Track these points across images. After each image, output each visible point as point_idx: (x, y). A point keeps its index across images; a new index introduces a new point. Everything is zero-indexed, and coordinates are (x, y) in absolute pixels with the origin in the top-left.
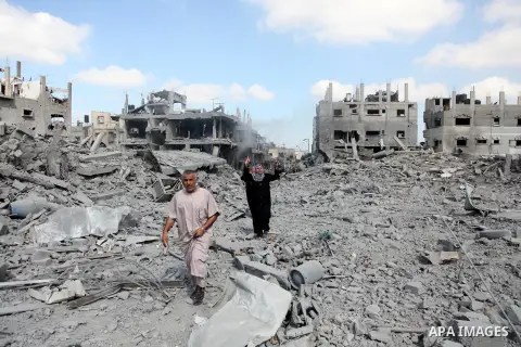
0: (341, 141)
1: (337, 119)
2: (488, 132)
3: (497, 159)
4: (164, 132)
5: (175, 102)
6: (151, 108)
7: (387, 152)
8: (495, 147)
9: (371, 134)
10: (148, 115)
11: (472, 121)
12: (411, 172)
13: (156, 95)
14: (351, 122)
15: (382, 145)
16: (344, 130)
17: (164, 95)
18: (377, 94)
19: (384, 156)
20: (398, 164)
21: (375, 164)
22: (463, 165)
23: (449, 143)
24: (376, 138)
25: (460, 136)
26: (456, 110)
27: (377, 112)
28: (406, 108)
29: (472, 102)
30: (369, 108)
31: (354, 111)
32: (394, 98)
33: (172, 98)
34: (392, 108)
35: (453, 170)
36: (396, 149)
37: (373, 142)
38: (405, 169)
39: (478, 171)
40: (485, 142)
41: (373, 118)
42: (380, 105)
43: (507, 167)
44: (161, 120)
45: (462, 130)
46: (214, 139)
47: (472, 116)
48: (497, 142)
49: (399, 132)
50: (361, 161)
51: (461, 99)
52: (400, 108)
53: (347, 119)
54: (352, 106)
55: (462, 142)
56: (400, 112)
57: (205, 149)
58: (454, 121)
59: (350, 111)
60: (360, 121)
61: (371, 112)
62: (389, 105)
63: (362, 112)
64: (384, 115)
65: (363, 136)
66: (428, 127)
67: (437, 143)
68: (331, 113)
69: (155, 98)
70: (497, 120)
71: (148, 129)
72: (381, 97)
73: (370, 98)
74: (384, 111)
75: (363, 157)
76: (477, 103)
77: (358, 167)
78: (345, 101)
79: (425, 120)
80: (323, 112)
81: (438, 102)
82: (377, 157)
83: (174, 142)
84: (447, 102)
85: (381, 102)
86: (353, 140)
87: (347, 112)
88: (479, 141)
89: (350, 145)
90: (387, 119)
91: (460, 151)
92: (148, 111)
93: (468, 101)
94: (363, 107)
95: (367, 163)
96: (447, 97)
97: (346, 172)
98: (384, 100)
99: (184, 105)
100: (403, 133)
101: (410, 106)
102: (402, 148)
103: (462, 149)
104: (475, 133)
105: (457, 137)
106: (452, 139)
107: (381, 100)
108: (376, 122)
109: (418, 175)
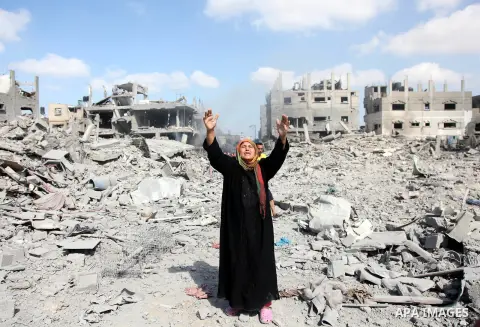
0: (291, 126)
1: (287, 107)
2: (421, 116)
3: (428, 140)
4: (130, 122)
5: (138, 93)
6: (116, 99)
7: (333, 135)
8: (427, 129)
9: (318, 119)
10: (112, 106)
11: (406, 106)
12: (357, 153)
13: (120, 88)
14: (300, 109)
15: (329, 130)
16: (294, 117)
17: (128, 87)
18: (322, 83)
19: (332, 139)
20: (346, 146)
21: (325, 146)
22: (402, 145)
23: (387, 128)
24: (322, 123)
25: (396, 120)
26: (392, 97)
27: (323, 99)
28: (349, 96)
29: (406, 90)
30: (316, 96)
31: (303, 99)
32: (338, 86)
33: (135, 89)
34: (336, 95)
35: (393, 150)
36: (342, 133)
37: (320, 127)
38: (352, 150)
39: (414, 150)
40: (417, 124)
41: (320, 105)
42: (325, 93)
43: (438, 146)
44: (125, 111)
45: (398, 115)
46: (177, 128)
47: (406, 101)
48: (427, 124)
49: (343, 118)
50: (313, 145)
51: (396, 87)
52: (344, 95)
53: (293, 106)
54: (300, 94)
55: (398, 126)
56: (344, 99)
57: (171, 136)
58: (391, 107)
59: (299, 99)
60: (308, 108)
61: (318, 100)
62: (333, 93)
63: (310, 99)
64: (329, 102)
65: (311, 121)
66: (368, 112)
67: (377, 127)
68: (282, 101)
69: (119, 90)
70: (427, 105)
71: (116, 118)
72: (325, 85)
73: (315, 87)
74: (329, 99)
75: (313, 141)
76: (410, 90)
77: (310, 149)
78: (294, 89)
79: (365, 106)
80: (273, 101)
81: (376, 89)
82: (326, 141)
83: (140, 131)
84: (384, 89)
85: (325, 90)
86: (305, 125)
87: (296, 100)
88: (413, 124)
89: (301, 130)
90: (333, 106)
91: (397, 133)
92: (113, 102)
93: (402, 89)
94: (310, 95)
95: (318, 146)
96: (384, 85)
97: (300, 155)
98: (329, 88)
99: (146, 96)
100: (347, 118)
101: (352, 93)
102: (347, 132)
103: (399, 131)
104: (409, 117)
105: (394, 121)
106: (390, 123)
107: (325, 88)
108: (321, 109)
109: (364, 154)
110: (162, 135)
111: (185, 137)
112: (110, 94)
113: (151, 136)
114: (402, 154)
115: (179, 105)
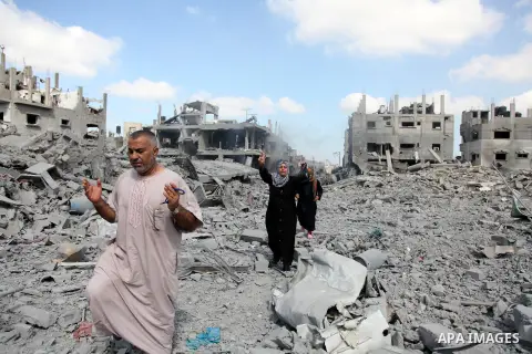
0: (374, 153)
1: (370, 132)
2: (530, 146)
4: (197, 143)
5: (208, 112)
6: (184, 118)
7: (422, 165)
9: (405, 146)
10: (181, 126)
11: (512, 134)
12: (448, 185)
13: (190, 106)
14: (385, 135)
15: (417, 158)
16: (378, 143)
17: (197, 105)
18: (412, 106)
19: (420, 169)
20: (434, 177)
21: (410, 177)
22: (504, 179)
23: (487, 158)
24: (410, 151)
25: (498, 150)
26: (494, 122)
27: (411, 124)
28: (442, 121)
29: (513, 115)
30: (404, 120)
31: (389, 124)
32: (430, 110)
33: (204, 108)
34: (427, 120)
35: (492, 184)
36: (432, 162)
37: (408, 155)
38: (442, 182)
39: (519, 185)
40: (525, 156)
41: (408, 130)
42: (415, 117)
44: (193, 131)
45: (501, 144)
46: (246, 150)
47: (512, 128)
49: (434, 146)
50: (396, 174)
51: (500, 111)
52: (437, 120)
53: (377, 131)
54: (386, 118)
55: (501, 156)
56: (436, 125)
57: (237, 159)
58: (493, 134)
59: (384, 123)
60: (394, 133)
61: (406, 124)
62: (424, 117)
63: (397, 124)
64: (418, 127)
65: (397, 149)
66: (464, 140)
67: (474, 157)
68: (365, 124)
69: (188, 109)
71: (181, 139)
72: (415, 108)
73: (404, 111)
74: (419, 124)
75: (397, 170)
76: (518, 115)
77: (392, 179)
78: (379, 112)
79: (462, 134)
80: (355, 124)
81: (475, 114)
82: (413, 171)
83: (206, 153)
84: (484, 114)
85: (415, 114)
86: (388, 152)
87: (381, 125)
88: (520, 155)
89: (384, 157)
90: (423, 131)
91: (499, 165)
92: (181, 121)
93: (507, 114)
94: (397, 120)
95: (401, 176)
96: (485, 109)
97: (380, 185)
98: (420, 112)
99: (216, 116)
100: (438, 146)
101: (446, 118)
102: (437, 162)
103: (501, 162)
104: (514, 147)
105: (496, 151)
106: (490, 153)
107: (415, 112)
108: (410, 134)
109: (456, 188)
110: (225, 157)
111: (249, 160)
112: (179, 112)
113: (214, 158)
114: (504, 190)
115: (248, 125)
